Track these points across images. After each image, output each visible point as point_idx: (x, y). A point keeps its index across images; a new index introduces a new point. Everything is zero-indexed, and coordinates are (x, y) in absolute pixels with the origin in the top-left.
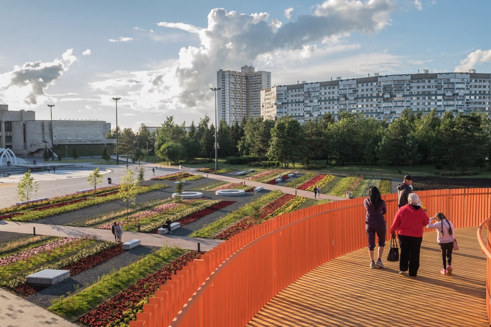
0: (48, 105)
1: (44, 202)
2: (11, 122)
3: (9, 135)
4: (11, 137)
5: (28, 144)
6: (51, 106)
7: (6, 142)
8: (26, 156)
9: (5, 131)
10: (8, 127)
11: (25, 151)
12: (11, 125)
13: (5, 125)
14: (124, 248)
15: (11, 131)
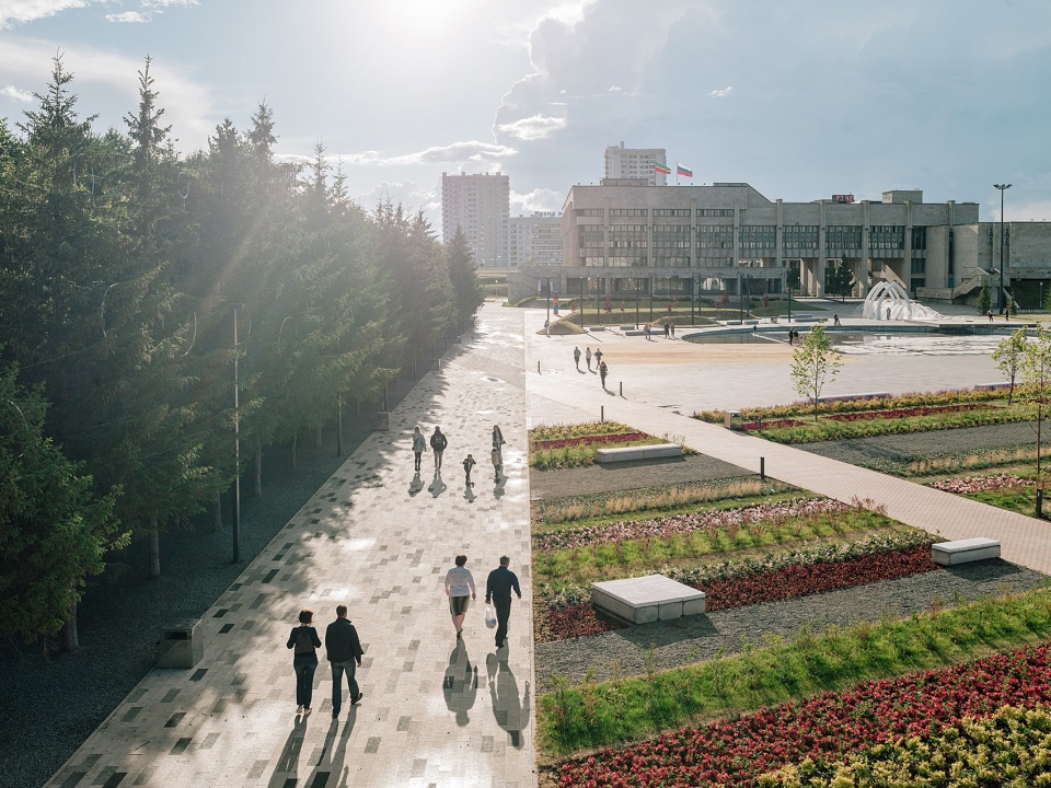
0: (996, 186)
1: (874, 402)
2: (925, 228)
3: (919, 257)
4: (923, 260)
5: (958, 277)
6: (1003, 187)
7: (912, 272)
8: (950, 302)
9: (913, 248)
10: (918, 239)
11: (949, 291)
12: (925, 235)
13: (913, 236)
14: (935, 558)
15: (924, 248)
